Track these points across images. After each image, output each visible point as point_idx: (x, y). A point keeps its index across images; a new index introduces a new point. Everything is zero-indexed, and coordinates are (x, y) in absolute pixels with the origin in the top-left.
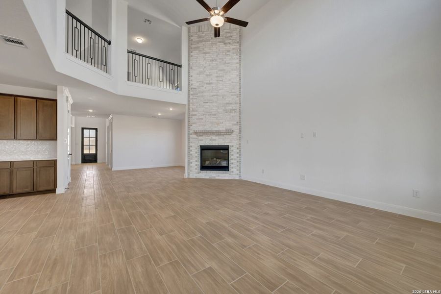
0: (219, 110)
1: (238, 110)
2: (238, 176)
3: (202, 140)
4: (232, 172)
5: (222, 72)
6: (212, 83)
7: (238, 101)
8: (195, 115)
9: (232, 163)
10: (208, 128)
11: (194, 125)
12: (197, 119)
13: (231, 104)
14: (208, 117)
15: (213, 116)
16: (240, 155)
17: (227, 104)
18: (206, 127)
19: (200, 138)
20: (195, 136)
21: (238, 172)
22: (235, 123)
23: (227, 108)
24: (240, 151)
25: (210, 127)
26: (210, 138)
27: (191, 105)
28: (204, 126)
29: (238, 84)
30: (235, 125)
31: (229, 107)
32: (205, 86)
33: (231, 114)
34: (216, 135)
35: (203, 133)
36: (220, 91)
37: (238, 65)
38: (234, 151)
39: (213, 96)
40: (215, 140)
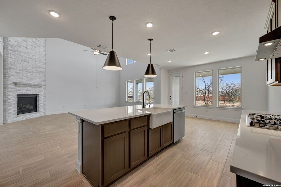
0: (32, 70)
1: (44, 73)
2: (44, 114)
3: (20, 90)
5: (35, 44)
6: (28, 48)
7: (44, 67)
8: (14, 69)
9: (41, 106)
10: (24, 81)
12: (15, 72)
13: (41, 68)
14: (24, 72)
15: (29, 73)
16: (45, 100)
17: (38, 67)
18: (23, 80)
19: (18, 88)
21: (44, 111)
22: (43, 80)
24: (45, 98)
25: (26, 81)
26: (27, 89)
27: (9, 59)
28: (22, 79)
29: (44, 56)
30: (42, 81)
31: (39, 70)
32: (22, 48)
33: (40, 74)
34: (31, 87)
36: (33, 56)
37: (44, 45)
38: (42, 98)
39: (28, 58)
40: (30, 90)
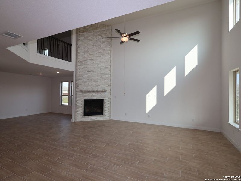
0: (98, 77)
1: (109, 78)
2: (109, 118)
3: (86, 96)
4: (106, 115)
5: (100, 54)
6: (93, 60)
7: (109, 73)
8: (81, 79)
9: (106, 110)
10: (90, 88)
11: (80, 86)
12: (83, 82)
13: (105, 74)
14: (90, 81)
15: (94, 81)
16: (110, 105)
17: (103, 74)
18: (89, 88)
19: (85, 94)
20: (81, 93)
21: (109, 115)
22: (108, 86)
23: (103, 76)
24: (110, 102)
25: (92, 88)
26: (91, 94)
27: (78, 72)
29: (110, 63)
30: (107, 87)
31: (104, 76)
32: (88, 61)
33: (105, 80)
34: (95, 93)
35: (87, 91)
36: (98, 65)
37: (110, 51)
38: (107, 102)
39: (94, 68)
40: (95, 96)
